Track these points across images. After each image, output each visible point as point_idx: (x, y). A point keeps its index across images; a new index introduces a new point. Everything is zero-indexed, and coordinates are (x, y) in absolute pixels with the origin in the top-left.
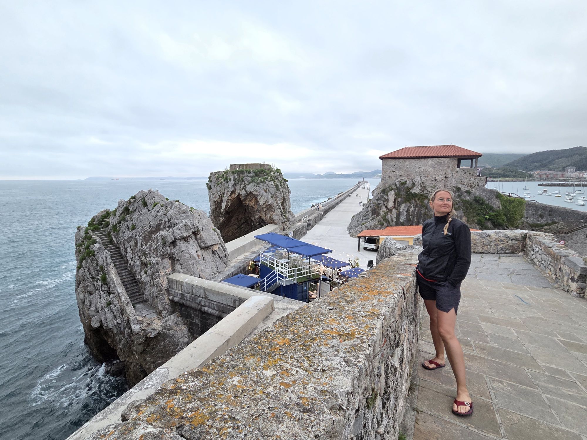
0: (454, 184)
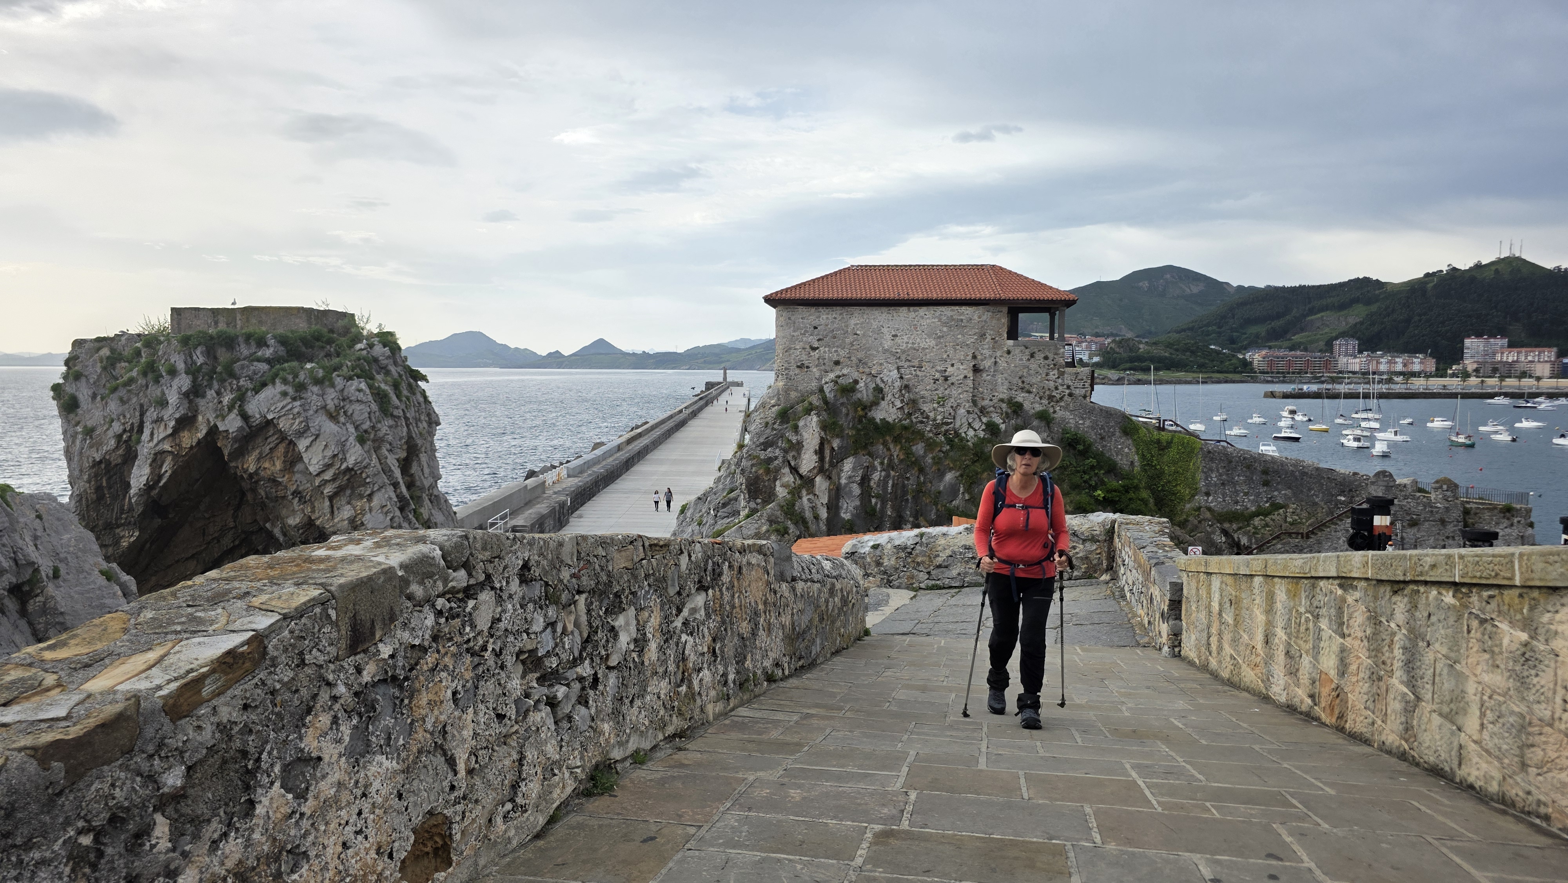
0: (1003, 392)
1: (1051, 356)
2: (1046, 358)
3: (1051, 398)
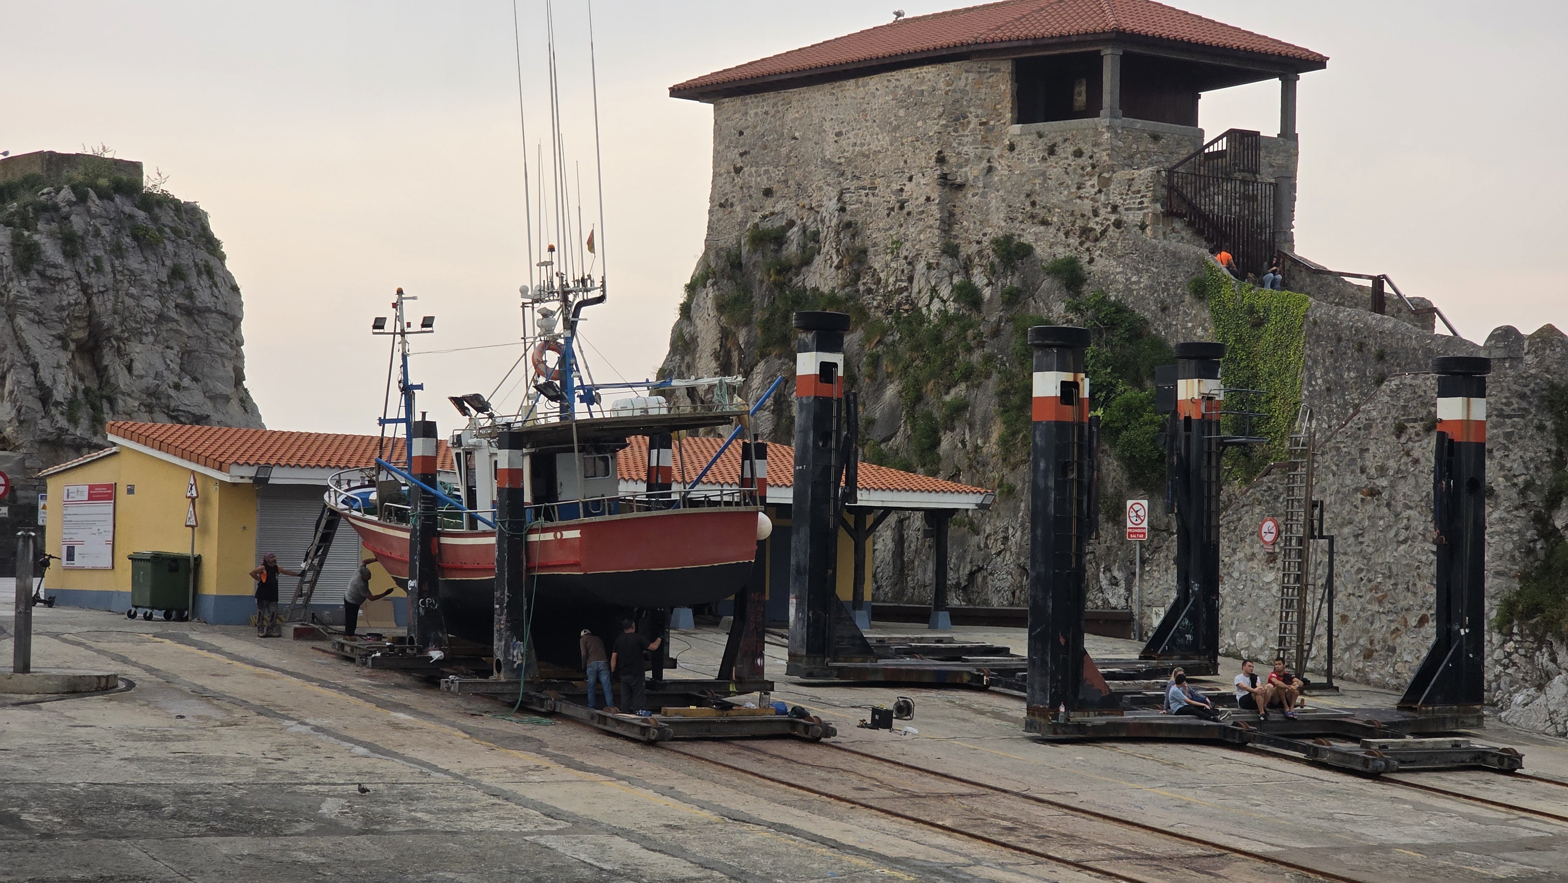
1: (1087, 149)
2: (1078, 154)
3: (1085, 231)
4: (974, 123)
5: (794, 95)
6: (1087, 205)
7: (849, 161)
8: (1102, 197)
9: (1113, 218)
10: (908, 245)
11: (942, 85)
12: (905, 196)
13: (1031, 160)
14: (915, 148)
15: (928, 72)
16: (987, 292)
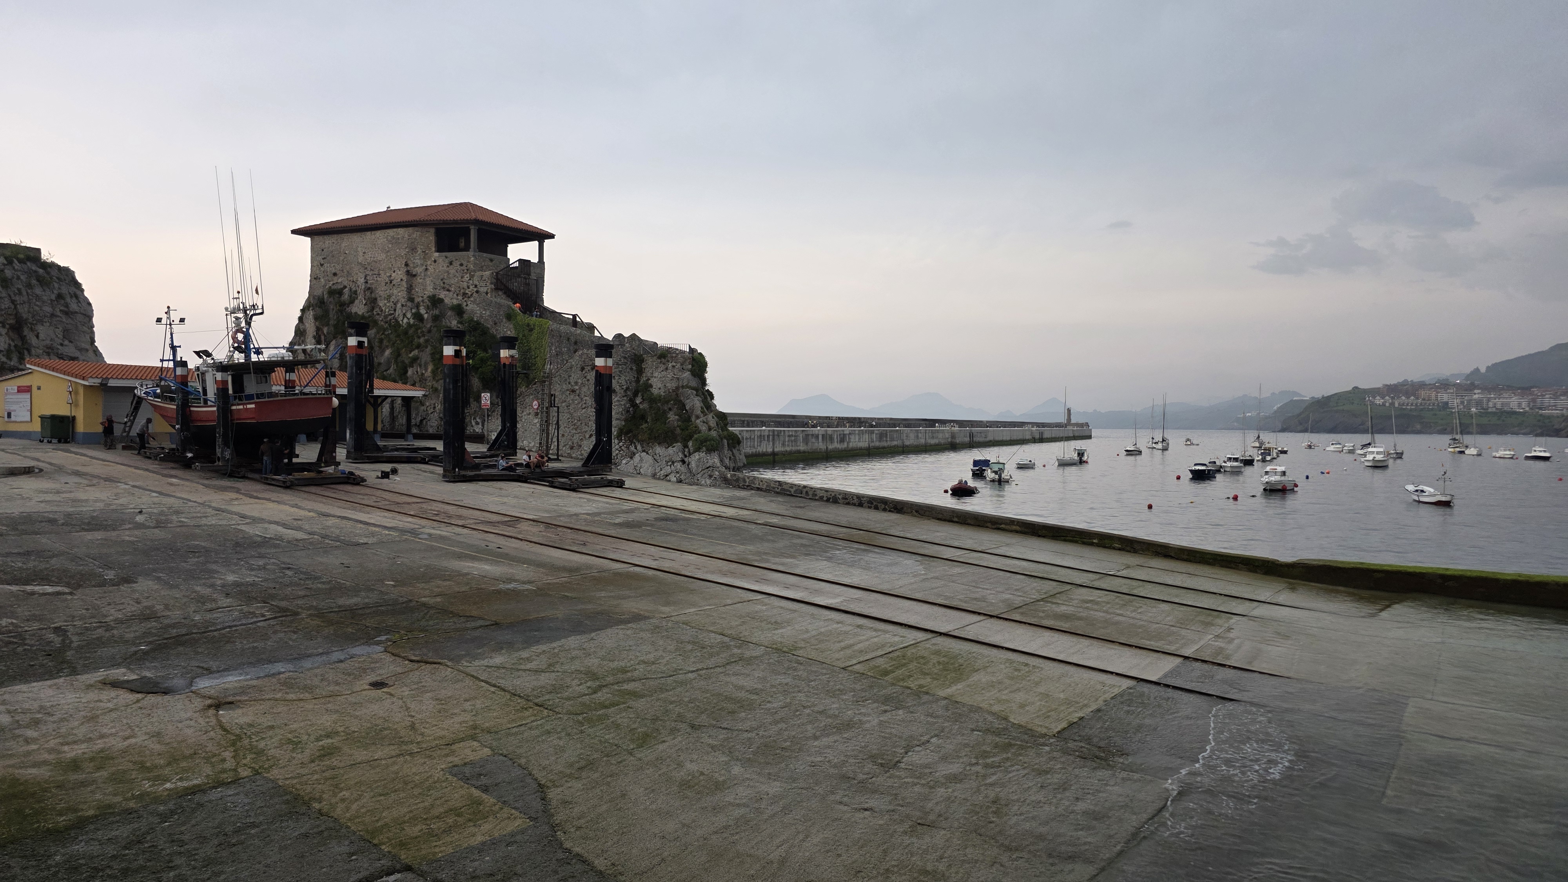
0: (430, 290)
3: (464, 294)
4: (420, 251)
5: (345, 236)
6: (465, 284)
7: (369, 264)
8: (471, 282)
9: (475, 289)
10: (394, 297)
11: (406, 236)
12: (392, 278)
13: (443, 267)
14: (396, 260)
15: (401, 231)
16: (426, 316)
